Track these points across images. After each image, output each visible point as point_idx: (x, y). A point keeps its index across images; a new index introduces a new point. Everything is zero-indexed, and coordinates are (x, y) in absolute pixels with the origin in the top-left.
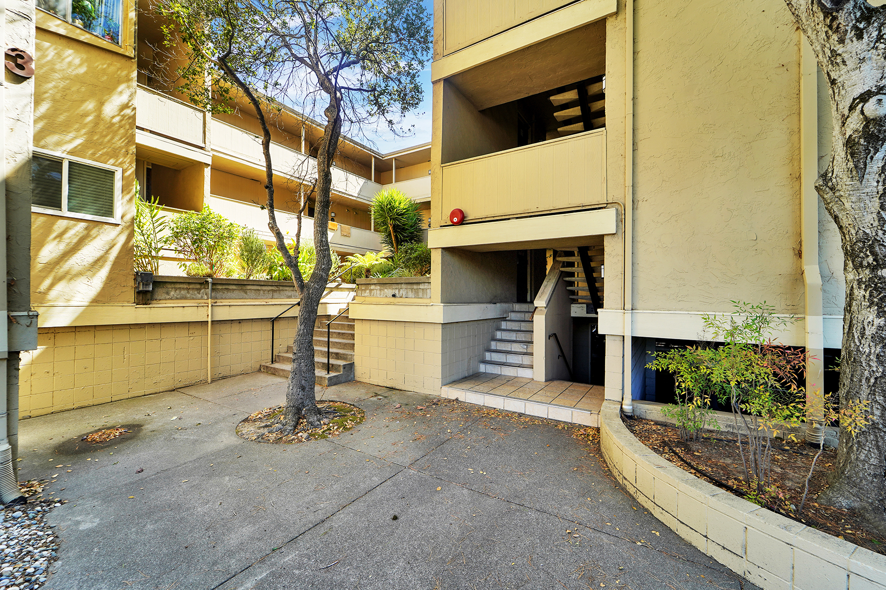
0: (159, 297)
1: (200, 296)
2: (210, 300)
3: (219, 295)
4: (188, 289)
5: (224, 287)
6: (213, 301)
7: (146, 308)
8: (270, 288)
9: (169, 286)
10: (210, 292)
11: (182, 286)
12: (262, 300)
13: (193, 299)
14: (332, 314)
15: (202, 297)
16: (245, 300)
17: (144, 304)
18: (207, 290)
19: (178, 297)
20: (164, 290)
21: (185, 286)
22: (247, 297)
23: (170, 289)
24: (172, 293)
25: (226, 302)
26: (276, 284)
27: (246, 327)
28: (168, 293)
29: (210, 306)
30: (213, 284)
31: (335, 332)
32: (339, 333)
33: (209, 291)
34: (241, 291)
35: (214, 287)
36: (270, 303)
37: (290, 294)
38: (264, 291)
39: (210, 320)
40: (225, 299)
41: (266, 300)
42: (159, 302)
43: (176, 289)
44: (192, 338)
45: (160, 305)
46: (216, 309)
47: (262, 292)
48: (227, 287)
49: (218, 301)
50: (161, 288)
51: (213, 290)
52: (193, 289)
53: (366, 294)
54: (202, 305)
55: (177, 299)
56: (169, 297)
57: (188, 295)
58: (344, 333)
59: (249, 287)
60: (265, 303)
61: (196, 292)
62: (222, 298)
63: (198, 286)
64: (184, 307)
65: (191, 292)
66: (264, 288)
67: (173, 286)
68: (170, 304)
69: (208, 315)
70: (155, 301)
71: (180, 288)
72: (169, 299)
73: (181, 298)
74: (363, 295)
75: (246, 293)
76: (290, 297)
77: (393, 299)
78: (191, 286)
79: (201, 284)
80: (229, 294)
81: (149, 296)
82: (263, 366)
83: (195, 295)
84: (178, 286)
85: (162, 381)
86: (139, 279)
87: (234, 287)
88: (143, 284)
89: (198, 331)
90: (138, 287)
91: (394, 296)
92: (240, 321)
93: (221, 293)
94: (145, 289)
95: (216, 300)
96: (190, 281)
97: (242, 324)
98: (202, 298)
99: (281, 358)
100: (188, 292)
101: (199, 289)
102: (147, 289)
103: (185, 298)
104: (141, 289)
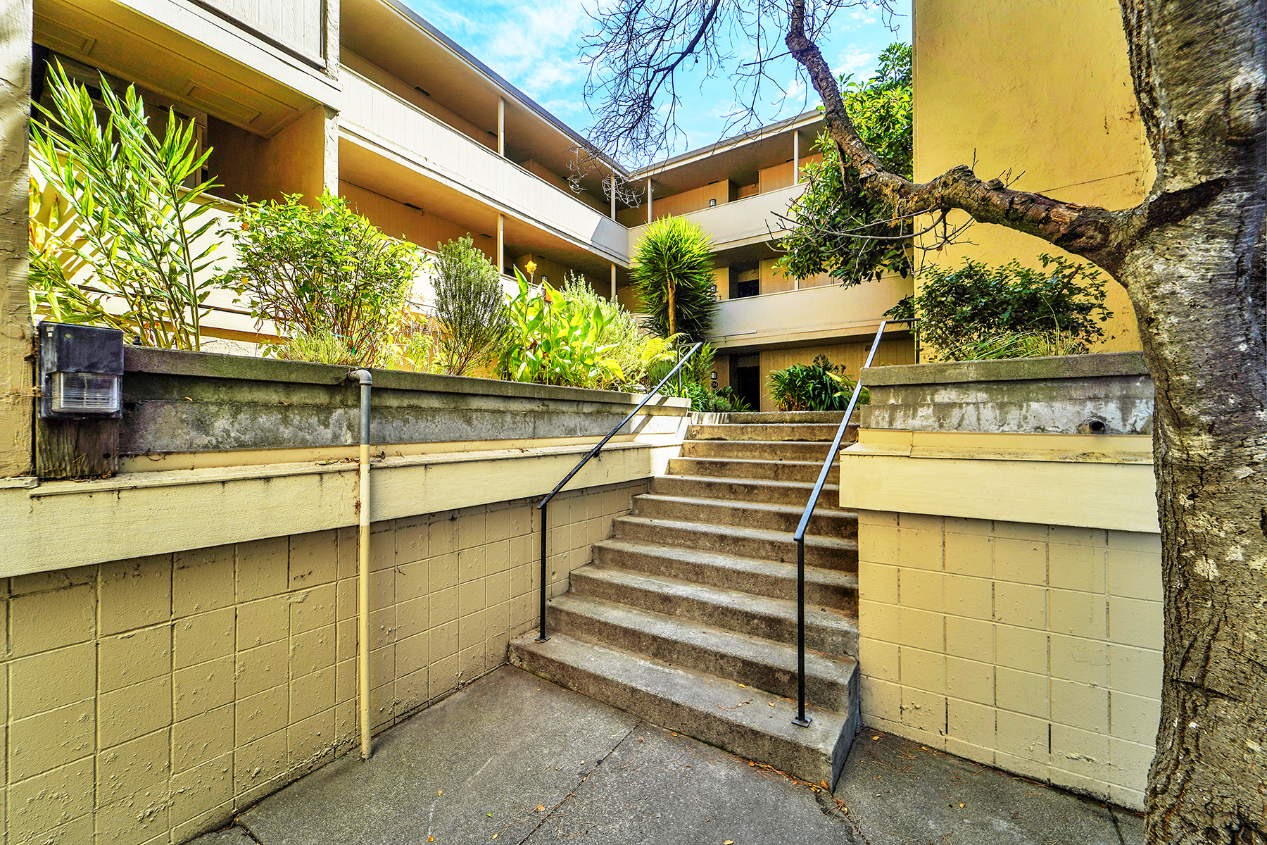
0: (164, 442)
1: (327, 433)
2: (364, 448)
3: (391, 428)
4: (284, 408)
5: (406, 402)
6: (373, 450)
7: (91, 493)
8: (527, 406)
9: (208, 395)
10: (364, 420)
11: (260, 395)
12: (509, 443)
13: (304, 445)
14: (656, 475)
15: (336, 437)
16: (468, 445)
17: (82, 477)
18: (353, 412)
19: (247, 438)
20: (185, 411)
21: (273, 397)
22: (472, 435)
23: (213, 409)
24: (221, 423)
25: (413, 454)
26: (542, 395)
27: (470, 535)
28: (202, 425)
29: (364, 468)
30: (375, 391)
31: (705, 534)
32: (722, 538)
33: (361, 414)
34: (455, 416)
35: (377, 401)
36: (532, 452)
37: (572, 425)
38: (515, 414)
39: (364, 522)
40: (411, 441)
41: (520, 443)
42: (162, 463)
43: (237, 408)
44: (300, 596)
45: (166, 478)
46: (382, 477)
47: (508, 418)
48: (414, 402)
49: (389, 449)
50: (171, 402)
51: (373, 410)
52: (304, 407)
53: (917, 423)
54: (338, 466)
55: (241, 446)
56: (204, 440)
57: (286, 432)
58: (744, 539)
59: (475, 403)
60: (518, 453)
61: (314, 420)
62: (401, 441)
63: (322, 398)
64: (268, 479)
65: (296, 419)
66: (515, 406)
67: (223, 395)
68: (211, 468)
69: (358, 506)
70: (142, 462)
71: (253, 405)
72: (206, 449)
73: (257, 445)
74: (898, 424)
75: (469, 421)
76: (571, 433)
77: (1089, 443)
78: (297, 398)
79: (330, 389)
80: (422, 425)
81: (110, 438)
82: (517, 648)
83: (311, 429)
84: (244, 395)
85: (180, 800)
86: (50, 357)
87: (435, 403)
88: (69, 384)
89: (323, 567)
90: (48, 397)
91: (1098, 427)
92: (453, 516)
93: (397, 423)
94: (85, 406)
95: (381, 448)
96: (293, 378)
97: (460, 522)
98: (335, 442)
99: (564, 617)
100: (285, 421)
101: (326, 410)
102: (99, 406)
103: (270, 442)
104: (59, 403)
